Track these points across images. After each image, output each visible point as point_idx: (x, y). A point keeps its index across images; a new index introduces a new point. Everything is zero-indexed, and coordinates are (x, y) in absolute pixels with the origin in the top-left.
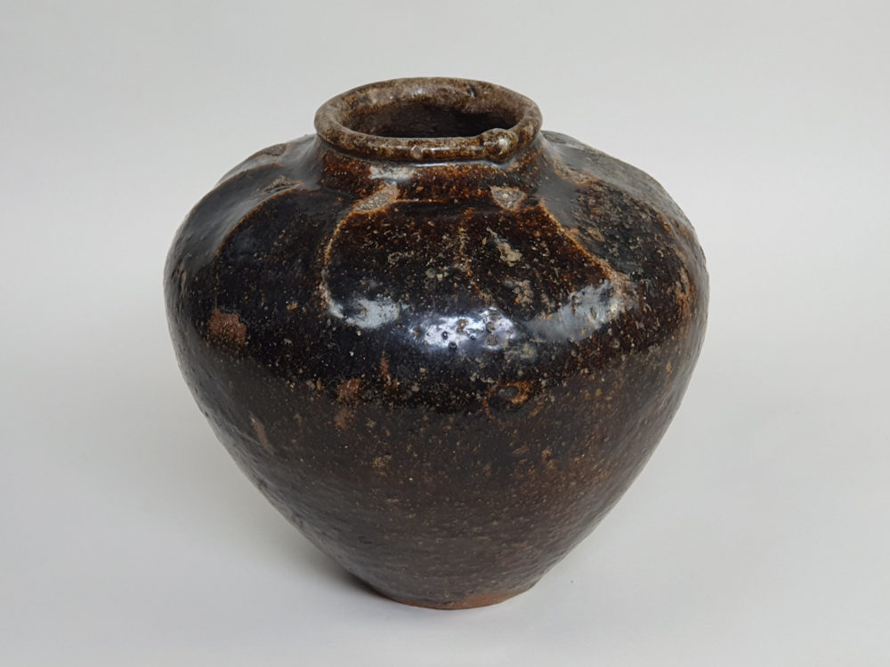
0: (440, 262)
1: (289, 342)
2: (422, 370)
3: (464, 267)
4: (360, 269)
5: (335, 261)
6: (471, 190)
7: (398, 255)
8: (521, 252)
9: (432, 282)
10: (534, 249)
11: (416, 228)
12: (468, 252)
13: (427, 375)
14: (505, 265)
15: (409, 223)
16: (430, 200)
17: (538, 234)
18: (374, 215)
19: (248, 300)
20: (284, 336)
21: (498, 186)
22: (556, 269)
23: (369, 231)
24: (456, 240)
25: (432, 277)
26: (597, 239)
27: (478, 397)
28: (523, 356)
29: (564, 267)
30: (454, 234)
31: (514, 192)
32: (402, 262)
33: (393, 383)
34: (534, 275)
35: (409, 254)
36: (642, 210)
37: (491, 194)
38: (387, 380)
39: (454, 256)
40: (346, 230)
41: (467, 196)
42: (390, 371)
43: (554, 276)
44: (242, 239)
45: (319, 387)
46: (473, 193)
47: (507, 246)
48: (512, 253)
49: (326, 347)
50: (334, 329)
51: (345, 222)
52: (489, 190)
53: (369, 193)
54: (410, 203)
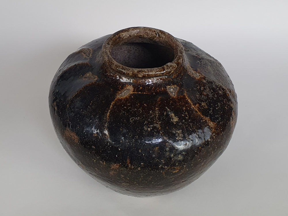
0: (149, 123)
1: (94, 147)
2: (142, 164)
3: (158, 126)
4: (120, 123)
5: (111, 120)
6: (159, 88)
7: (134, 118)
8: (178, 117)
9: (146, 131)
10: (183, 115)
11: (140, 107)
12: (159, 119)
13: (143, 165)
14: (173, 123)
15: (137, 104)
16: (145, 93)
17: (184, 108)
18: (124, 99)
19: (79, 128)
20: (92, 145)
21: (169, 85)
22: (191, 124)
23: (123, 107)
24: (155, 113)
25: (146, 129)
26: (205, 107)
27: (161, 171)
28: (179, 159)
29: (194, 123)
30: (154, 111)
31: (175, 87)
32: (135, 122)
33: (131, 167)
34: (183, 127)
35: (138, 118)
36: (220, 89)
37: (167, 90)
38: (129, 166)
39: (154, 121)
40: (114, 106)
41: (158, 91)
42: (130, 163)
43: (190, 127)
44: (77, 101)
45: (104, 164)
46: (160, 90)
47: (173, 114)
48: (175, 118)
49: (108, 152)
50: (111, 147)
51: (114, 103)
52: (166, 88)
53: (122, 88)
54: (137, 94)
